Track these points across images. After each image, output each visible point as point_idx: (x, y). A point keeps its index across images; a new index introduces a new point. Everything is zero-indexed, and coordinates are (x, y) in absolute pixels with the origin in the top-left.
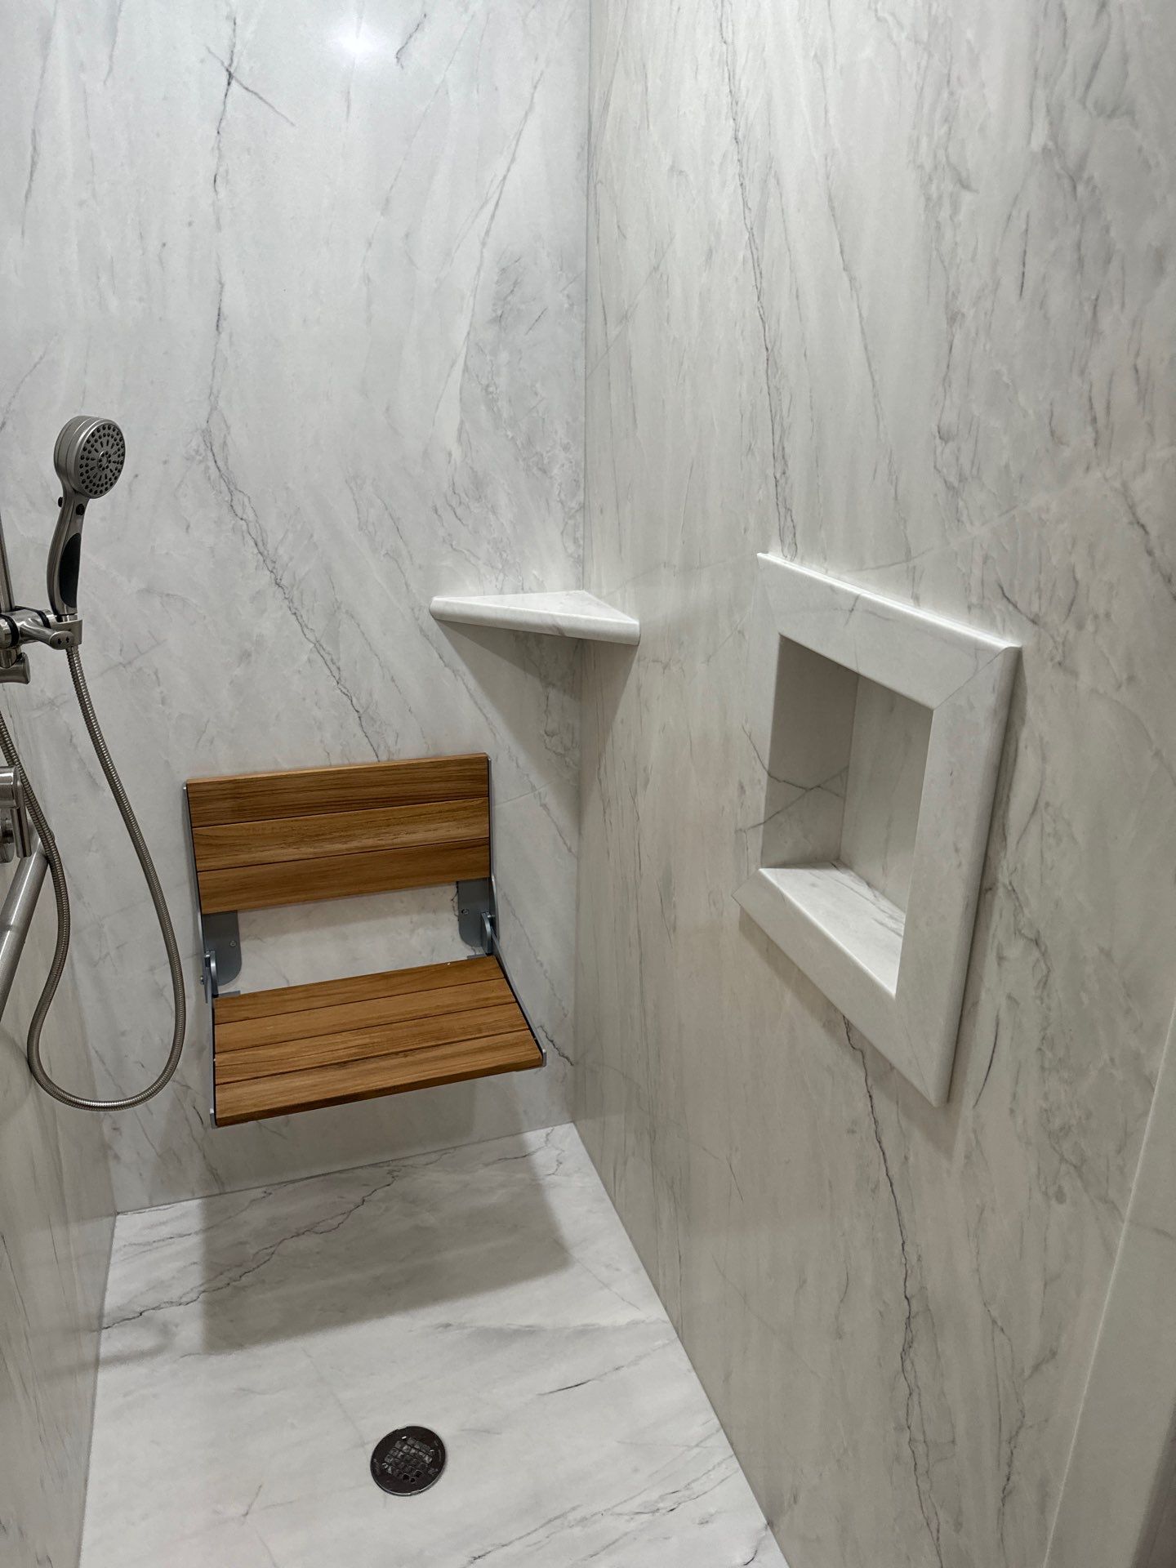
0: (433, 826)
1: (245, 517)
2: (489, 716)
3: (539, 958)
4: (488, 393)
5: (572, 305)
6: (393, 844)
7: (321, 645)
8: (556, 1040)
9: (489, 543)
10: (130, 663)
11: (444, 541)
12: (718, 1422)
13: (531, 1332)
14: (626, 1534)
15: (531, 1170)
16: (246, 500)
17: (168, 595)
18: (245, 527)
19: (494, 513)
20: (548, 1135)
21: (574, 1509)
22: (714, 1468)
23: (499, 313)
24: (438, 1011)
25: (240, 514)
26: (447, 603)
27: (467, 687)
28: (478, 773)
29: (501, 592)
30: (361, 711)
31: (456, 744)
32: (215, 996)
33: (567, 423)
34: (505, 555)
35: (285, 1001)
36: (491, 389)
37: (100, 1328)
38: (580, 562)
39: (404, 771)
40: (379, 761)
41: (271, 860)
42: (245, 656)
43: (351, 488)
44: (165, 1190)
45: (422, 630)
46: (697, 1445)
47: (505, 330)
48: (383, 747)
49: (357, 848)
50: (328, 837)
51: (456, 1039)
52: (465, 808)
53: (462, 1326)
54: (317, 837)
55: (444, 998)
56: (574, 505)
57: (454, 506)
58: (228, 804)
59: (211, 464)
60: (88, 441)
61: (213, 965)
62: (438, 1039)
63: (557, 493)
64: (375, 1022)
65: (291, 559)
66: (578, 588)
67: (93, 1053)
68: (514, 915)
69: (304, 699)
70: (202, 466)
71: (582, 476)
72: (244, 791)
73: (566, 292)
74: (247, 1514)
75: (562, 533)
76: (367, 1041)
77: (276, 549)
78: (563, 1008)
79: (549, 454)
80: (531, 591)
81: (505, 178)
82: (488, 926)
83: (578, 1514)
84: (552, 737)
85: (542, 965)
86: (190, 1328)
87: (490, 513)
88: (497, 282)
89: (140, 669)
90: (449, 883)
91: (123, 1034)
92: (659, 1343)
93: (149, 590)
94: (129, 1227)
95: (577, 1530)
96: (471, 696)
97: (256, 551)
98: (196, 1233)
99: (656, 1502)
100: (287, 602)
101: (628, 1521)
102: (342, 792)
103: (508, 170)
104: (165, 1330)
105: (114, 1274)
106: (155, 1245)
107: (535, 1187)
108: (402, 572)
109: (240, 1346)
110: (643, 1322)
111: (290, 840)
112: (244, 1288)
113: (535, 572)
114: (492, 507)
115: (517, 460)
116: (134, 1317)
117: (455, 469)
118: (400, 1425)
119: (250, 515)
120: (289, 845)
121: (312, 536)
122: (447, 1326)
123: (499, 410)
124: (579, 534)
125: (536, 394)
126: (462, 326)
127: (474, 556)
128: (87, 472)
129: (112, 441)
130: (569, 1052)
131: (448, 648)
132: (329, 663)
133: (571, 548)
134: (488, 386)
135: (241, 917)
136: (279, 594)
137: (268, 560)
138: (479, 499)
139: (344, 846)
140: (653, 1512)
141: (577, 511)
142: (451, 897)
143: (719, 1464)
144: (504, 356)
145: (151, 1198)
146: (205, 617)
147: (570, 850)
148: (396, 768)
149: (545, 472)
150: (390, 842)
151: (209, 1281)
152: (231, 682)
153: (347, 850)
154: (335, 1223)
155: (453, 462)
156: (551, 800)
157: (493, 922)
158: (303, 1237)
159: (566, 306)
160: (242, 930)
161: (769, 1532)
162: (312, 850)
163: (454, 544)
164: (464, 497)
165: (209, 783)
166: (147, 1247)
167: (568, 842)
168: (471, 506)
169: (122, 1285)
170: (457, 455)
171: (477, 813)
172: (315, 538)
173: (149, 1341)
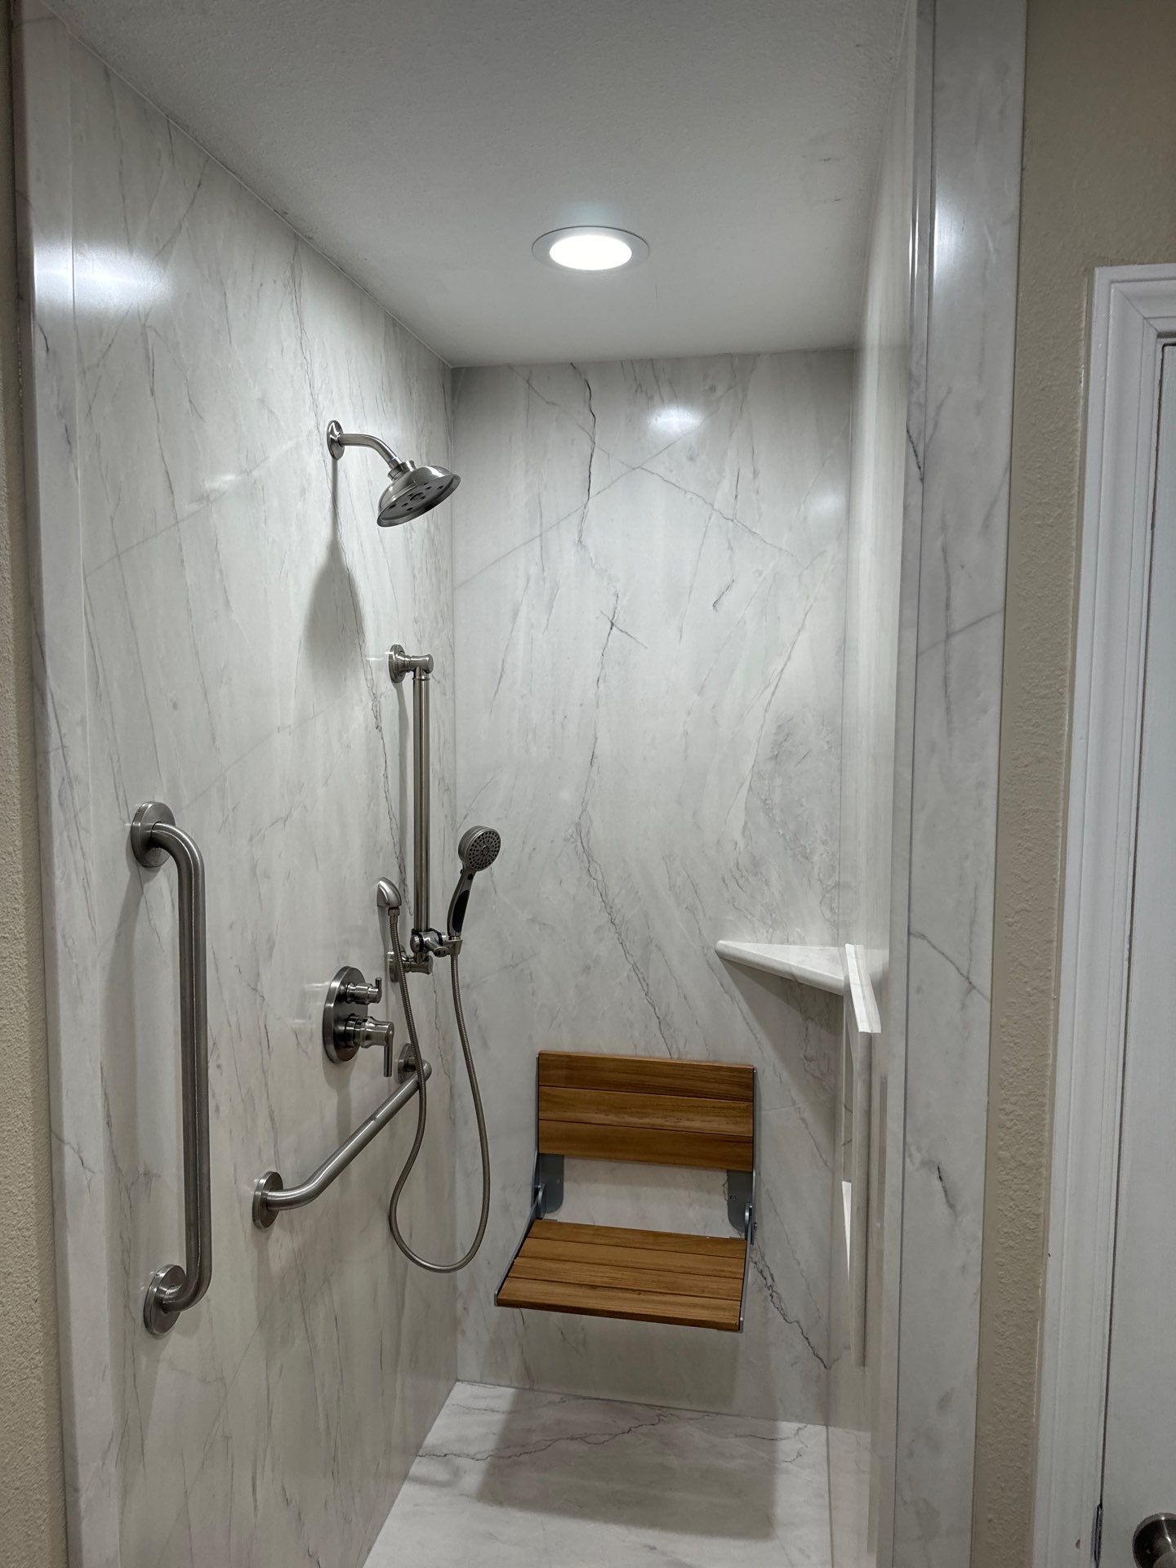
0: (707, 1118)
1: (596, 878)
2: (758, 1036)
3: (797, 1257)
4: (766, 804)
5: (831, 748)
6: (676, 1127)
7: (636, 966)
8: (811, 1339)
9: (762, 906)
11: (729, 902)
15: (773, 1453)
16: (598, 866)
17: (544, 924)
18: (595, 884)
19: (767, 885)
23: (776, 753)
24: (680, 1270)
25: (593, 876)
26: (726, 946)
27: (741, 1011)
28: (745, 1080)
29: (770, 942)
30: (661, 1018)
31: (728, 1055)
32: (536, 1216)
33: (826, 826)
34: (774, 915)
36: (768, 802)
38: (835, 925)
39: (688, 1069)
40: (671, 1058)
41: (588, 1121)
42: (587, 969)
43: (666, 863)
45: (708, 964)
47: (780, 764)
48: (674, 1048)
49: (649, 1124)
51: (682, 1293)
52: (734, 1109)
53: (664, 1554)
54: (619, 1109)
55: (691, 1261)
56: (830, 883)
57: (737, 878)
58: (563, 1072)
59: (579, 844)
61: (540, 1195)
62: (669, 1289)
63: (817, 874)
64: (632, 1265)
65: (622, 907)
66: (834, 945)
68: (775, 1211)
69: (622, 1004)
70: (574, 845)
71: (837, 862)
72: (576, 1064)
73: (826, 739)
75: (821, 903)
77: (614, 899)
78: (818, 1311)
79: (812, 846)
80: (794, 943)
81: (783, 670)
82: (747, 1214)
84: (811, 1061)
85: (799, 1264)
86: (473, 1479)
87: (764, 885)
88: (775, 734)
89: (522, 970)
90: (721, 1169)
93: (533, 920)
94: (461, 1393)
96: (744, 1018)
97: (601, 900)
98: (503, 1413)
100: (617, 935)
102: (641, 1077)
103: (785, 665)
104: (457, 1473)
105: (440, 1421)
106: (471, 1411)
107: (770, 1467)
108: (696, 920)
109: (500, 1503)
111: (602, 1108)
112: (520, 1463)
113: (799, 930)
114: (766, 880)
115: (786, 849)
116: (441, 1456)
117: (740, 853)
119: (600, 878)
120: (601, 1112)
121: (637, 892)
123: (773, 815)
124: (834, 905)
125: (802, 806)
126: (748, 762)
127: (751, 914)
129: (491, 840)
130: (823, 1354)
131: (728, 979)
132: (642, 981)
133: (828, 914)
134: (766, 800)
136: (613, 930)
137: (608, 906)
138: (756, 875)
139: (641, 1121)
141: (834, 888)
142: (723, 1183)
144: (778, 781)
145: (482, 1377)
146: (564, 941)
147: (824, 1161)
148: (682, 1066)
149: (807, 858)
150: (673, 1124)
151: (498, 1449)
152: (576, 986)
153: (642, 1124)
154: (602, 1439)
155: (738, 847)
156: (809, 1116)
157: (751, 1211)
158: (576, 1441)
159: (826, 748)
160: (566, 1172)
162: (616, 1119)
163: (736, 904)
164: (744, 872)
165: (553, 1055)
166: (468, 1410)
167: (824, 1157)
168: (750, 879)
169: (441, 1431)
170: (741, 844)
171: (745, 1115)
172: (640, 894)
173: (442, 1475)
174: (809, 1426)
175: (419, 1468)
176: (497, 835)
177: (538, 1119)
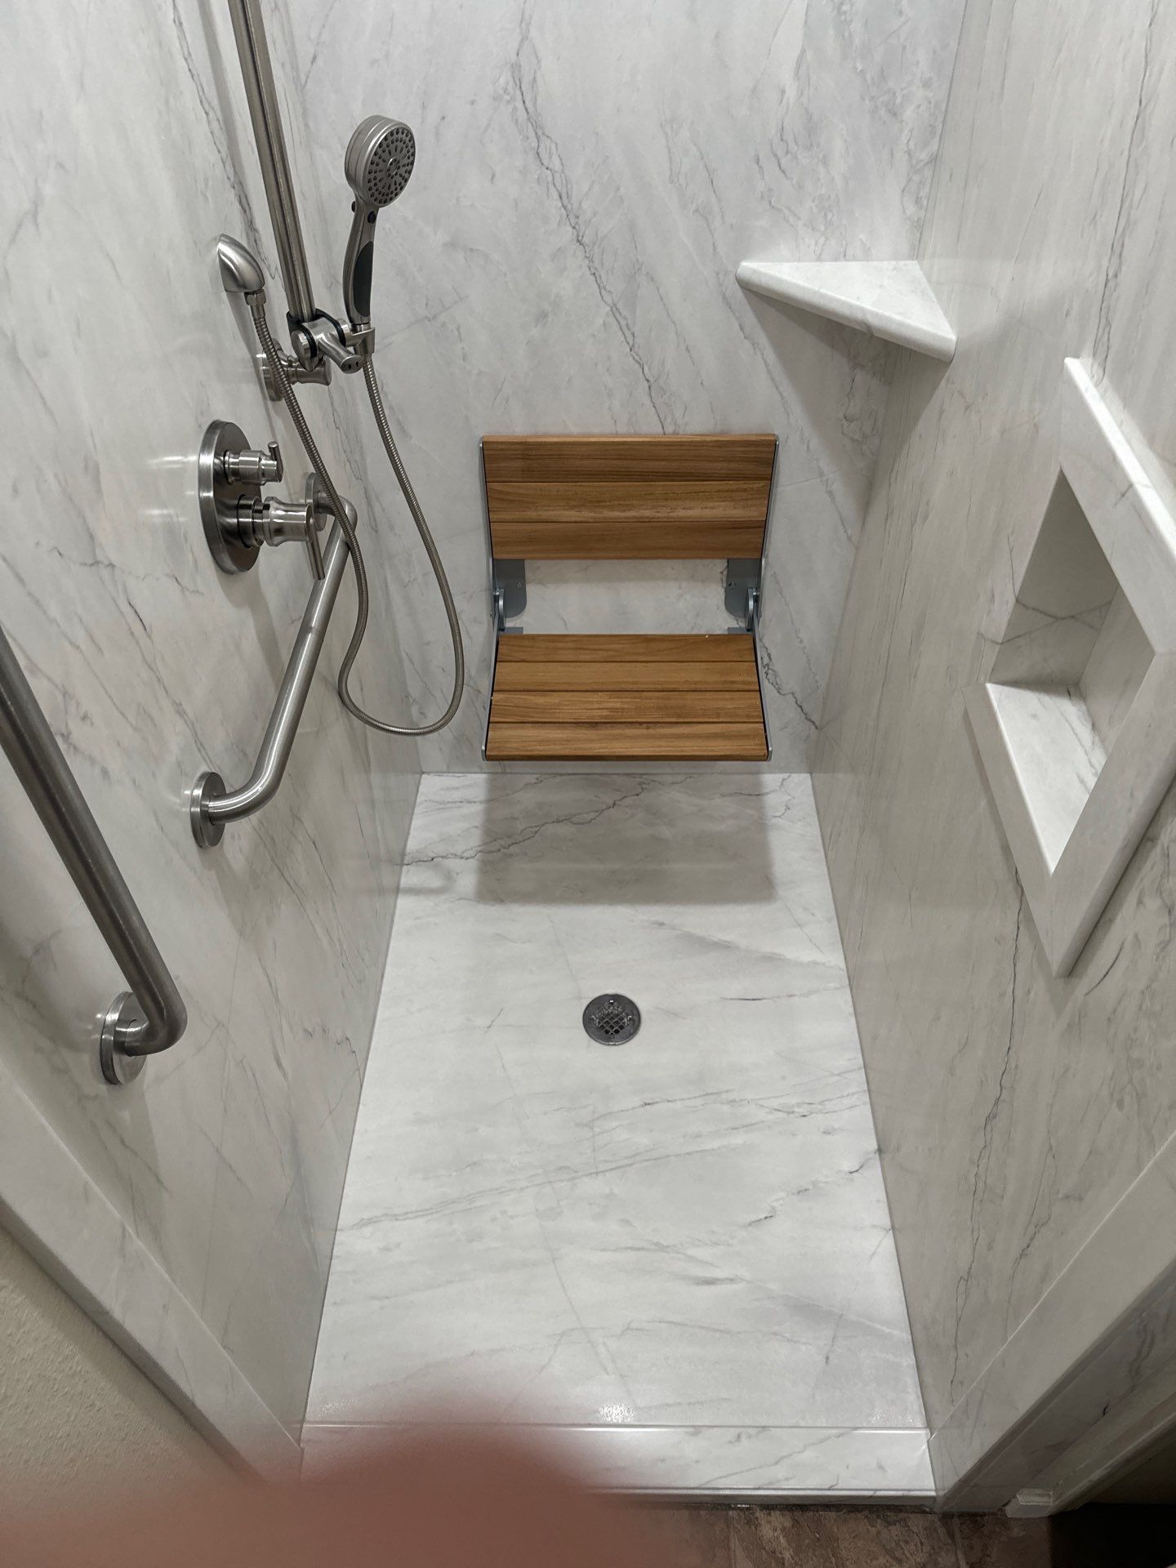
0: (710, 504)
1: (551, 166)
2: (785, 394)
3: (800, 635)
4: (840, 13)
6: (669, 517)
7: (617, 309)
8: (805, 706)
9: (813, 201)
10: (435, 317)
11: (762, 197)
12: (862, 1062)
13: (726, 946)
14: (763, 1122)
15: (760, 808)
16: (553, 146)
17: (471, 250)
18: (550, 179)
19: (825, 164)
20: (784, 780)
21: (727, 1091)
22: (848, 1095)
24: (686, 687)
25: (546, 162)
26: (754, 271)
27: (765, 362)
28: (764, 455)
29: (819, 259)
30: (652, 380)
31: (743, 423)
32: (501, 629)
33: (935, 52)
34: (830, 216)
35: (558, 649)
36: (845, 8)
37: (402, 864)
38: (919, 227)
39: (688, 448)
40: (664, 434)
41: (555, 519)
42: (542, 316)
43: (666, 134)
44: (457, 763)
45: (724, 297)
46: (839, 1075)
48: (669, 420)
50: (608, 504)
51: (695, 720)
52: (745, 490)
53: (673, 928)
54: (597, 503)
55: (693, 673)
56: (924, 156)
57: (779, 156)
58: (518, 464)
59: (520, 105)
60: (376, 154)
61: (501, 603)
62: (679, 716)
63: (906, 141)
64: (630, 687)
65: (595, 214)
66: (911, 257)
67: (404, 654)
68: (782, 594)
69: (596, 364)
70: (510, 107)
71: (940, 119)
72: (534, 453)
74: (490, 1026)
75: (903, 190)
76: (618, 705)
77: (580, 202)
78: (817, 682)
79: (905, 92)
80: (855, 259)
82: (751, 603)
83: (731, 1096)
84: (851, 422)
85: (801, 641)
86: (467, 879)
87: (820, 164)
89: (444, 325)
90: (721, 558)
91: (428, 643)
92: (832, 985)
93: (452, 245)
94: (431, 786)
95: (726, 1108)
96: (769, 371)
97: (560, 205)
98: (481, 802)
99: (793, 1106)
100: (587, 261)
101: (767, 1113)
102: (625, 463)
104: (449, 876)
105: (417, 822)
106: (449, 805)
107: (761, 825)
108: (710, 230)
109: (502, 901)
110: (823, 964)
111: (573, 503)
112: (511, 856)
113: (861, 236)
114: (824, 157)
115: (863, 99)
116: (428, 861)
117: (787, 110)
118: (610, 991)
119: (556, 164)
120: (572, 508)
121: (618, 189)
122: (662, 924)
123: (850, 35)
124: (923, 194)
125: (901, 13)
127: (795, 215)
128: (375, 185)
129: (400, 145)
130: (815, 718)
131: (750, 318)
132: (625, 328)
133: (911, 209)
135: (527, 564)
136: (580, 252)
137: (571, 215)
138: (809, 147)
139: (624, 514)
140: (789, 1113)
141: (927, 164)
142: (720, 570)
143: (853, 1094)
145: (448, 767)
146: (505, 274)
147: (849, 539)
148: (681, 444)
149: (895, 114)
150: (666, 515)
151: (485, 844)
152: (528, 342)
153: (625, 518)
154: (588, 817)
155: (785, 98)
156: (838, 487)
157: (757, 600)
158: (562, 824)
160: (528, 574)
161: (877, 1156)
162: (592, 514)
163: (773, 200)
164: (792, 145)
165: (502, 443)
166: (443, 805)
167: (849, 532)
168: (799, 156)
169: (421, 833)
170: (791, 93)
171: (758, 496)
172: (622, 191)
173: (436, 882)
174: (793, 775)
175: (410, 877)
176: (409, 133)
177: (489, 522)
